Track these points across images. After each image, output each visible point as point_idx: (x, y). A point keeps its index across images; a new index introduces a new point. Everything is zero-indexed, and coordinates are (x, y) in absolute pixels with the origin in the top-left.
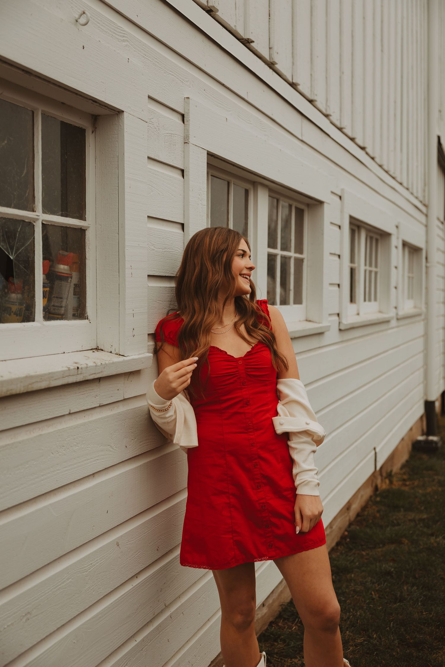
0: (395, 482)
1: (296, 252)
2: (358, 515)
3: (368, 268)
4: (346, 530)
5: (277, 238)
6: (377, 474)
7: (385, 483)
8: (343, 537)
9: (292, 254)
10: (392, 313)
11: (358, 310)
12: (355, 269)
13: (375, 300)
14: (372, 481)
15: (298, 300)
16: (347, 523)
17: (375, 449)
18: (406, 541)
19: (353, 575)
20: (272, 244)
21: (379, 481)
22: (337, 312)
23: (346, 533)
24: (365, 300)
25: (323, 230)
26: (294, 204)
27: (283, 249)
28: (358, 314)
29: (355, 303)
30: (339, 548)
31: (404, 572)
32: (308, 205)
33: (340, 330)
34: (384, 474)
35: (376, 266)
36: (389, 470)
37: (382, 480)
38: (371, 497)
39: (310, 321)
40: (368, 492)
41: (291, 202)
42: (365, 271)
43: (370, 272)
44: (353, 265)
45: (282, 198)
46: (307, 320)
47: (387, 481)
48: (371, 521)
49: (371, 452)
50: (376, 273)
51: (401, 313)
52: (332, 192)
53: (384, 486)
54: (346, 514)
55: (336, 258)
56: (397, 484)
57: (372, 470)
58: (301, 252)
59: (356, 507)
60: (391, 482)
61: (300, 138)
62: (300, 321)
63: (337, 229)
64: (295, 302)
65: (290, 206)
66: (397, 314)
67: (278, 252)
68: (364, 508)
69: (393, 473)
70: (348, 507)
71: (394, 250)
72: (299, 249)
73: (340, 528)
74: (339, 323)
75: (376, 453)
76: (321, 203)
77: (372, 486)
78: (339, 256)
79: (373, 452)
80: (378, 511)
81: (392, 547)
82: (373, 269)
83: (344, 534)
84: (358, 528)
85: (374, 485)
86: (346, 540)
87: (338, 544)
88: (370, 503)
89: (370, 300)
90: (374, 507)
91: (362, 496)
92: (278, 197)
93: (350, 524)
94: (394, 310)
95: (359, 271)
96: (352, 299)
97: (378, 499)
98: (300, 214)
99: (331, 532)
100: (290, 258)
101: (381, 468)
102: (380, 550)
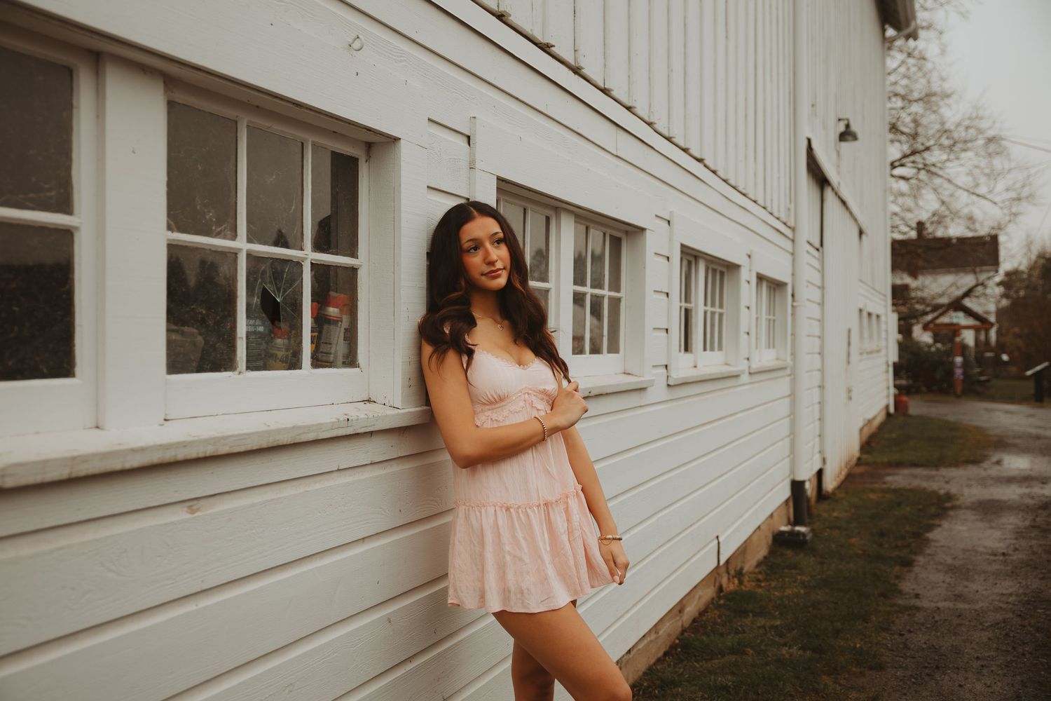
0: (746, 583)
1: (610, 290)
2: (694, 621)
3: (709, 308)
4: (678, 638)
5: (586, 273)
6: (723, 570)
7: (734, 583)
8: (673, 647)
9: (606, 292)
10: (742, 366)
11: (695, 361)
12: (691, 310)
13: (720, 348)
14: (715, 579)
15: (613, 348)
16: (680, 629)
17: (717, 537)
18: (751, 652)
19: (680, 690)
20: (579, 279)
21: (724, 581)
22: (666, 363)
23: (677, 641)
24: (705, 349)
25: (644, 264)
26: (609, 232)
27: (593, 287)
28: (695, 367)
29: (691, 352)
30: (667, 658)
31: (744, 687)
32: (627, 233)
33: (668, 385)
34: (732, 572)
35: (721, 306)
36: (738, 568)
37: (729, 579)
38: (713, 599)
39: (629, 374)
40: (709, 593)
41: (605, 230)
42: (705, 313)
43: (713, 313)
44: (688, 305)
45: (592, 225)
46: (625, 373)
47: (736, 581)
48: (709, 628)
49: (712, 541)
50: (721, 315)
51: (756, 365)
52: (656, 216)
53: (730, 586)
54: (678, 618)
55: (664, 297)
56: (748, 585)
57: (715, 564)
58: (618, 290)
59: (691, 610)
60: (741, 582)
61: (615, 153)
62: (616, 374)
63: (665, 261)
64: (609, 351)
65: (605, 234)
66: (749, 367)
67: (588, 289)
68: (702, 613)
69: (744, 571)
70: (680, 608)
71: (744, 285)
72: (615, 286)
73: (669, 635)
74: (668, 377)
75: (719, 543)
76: (642, 230)
77: (715, 586)
78: (667, 294)
79: (716, 542)
80: (720, 617)
81: (733, 658)
82: (717, 310)
83: (674, 642)
84: (693, 635)
85: (717, 584)
86: (676, 650)
87: (665, 654)
88: (711, 606)
89: (712, 349)
90: (716, 612)
91: (700, 598)
92: (588, 224)
93: (684, 631)
94: (746, 361)
95: (696, 313)
96: (687, 348)
97: (722, 602)
98: (616, 243)
99: (656, 638)
100: (603, 297)
101: (728, 562)
102: (717, 661)
